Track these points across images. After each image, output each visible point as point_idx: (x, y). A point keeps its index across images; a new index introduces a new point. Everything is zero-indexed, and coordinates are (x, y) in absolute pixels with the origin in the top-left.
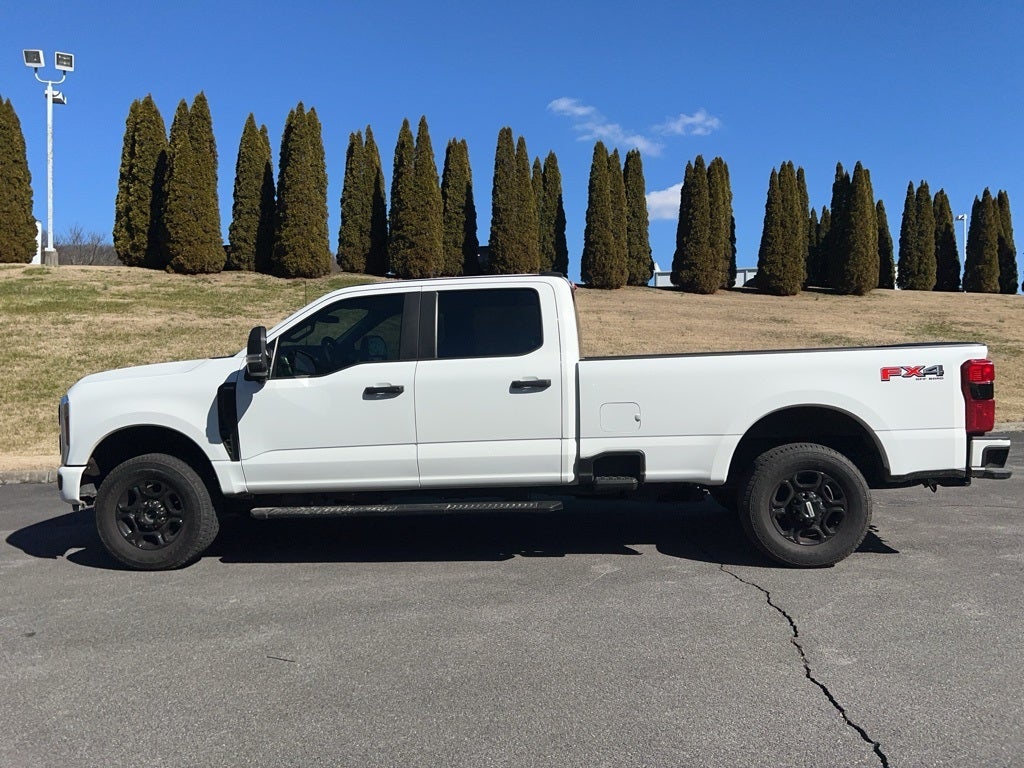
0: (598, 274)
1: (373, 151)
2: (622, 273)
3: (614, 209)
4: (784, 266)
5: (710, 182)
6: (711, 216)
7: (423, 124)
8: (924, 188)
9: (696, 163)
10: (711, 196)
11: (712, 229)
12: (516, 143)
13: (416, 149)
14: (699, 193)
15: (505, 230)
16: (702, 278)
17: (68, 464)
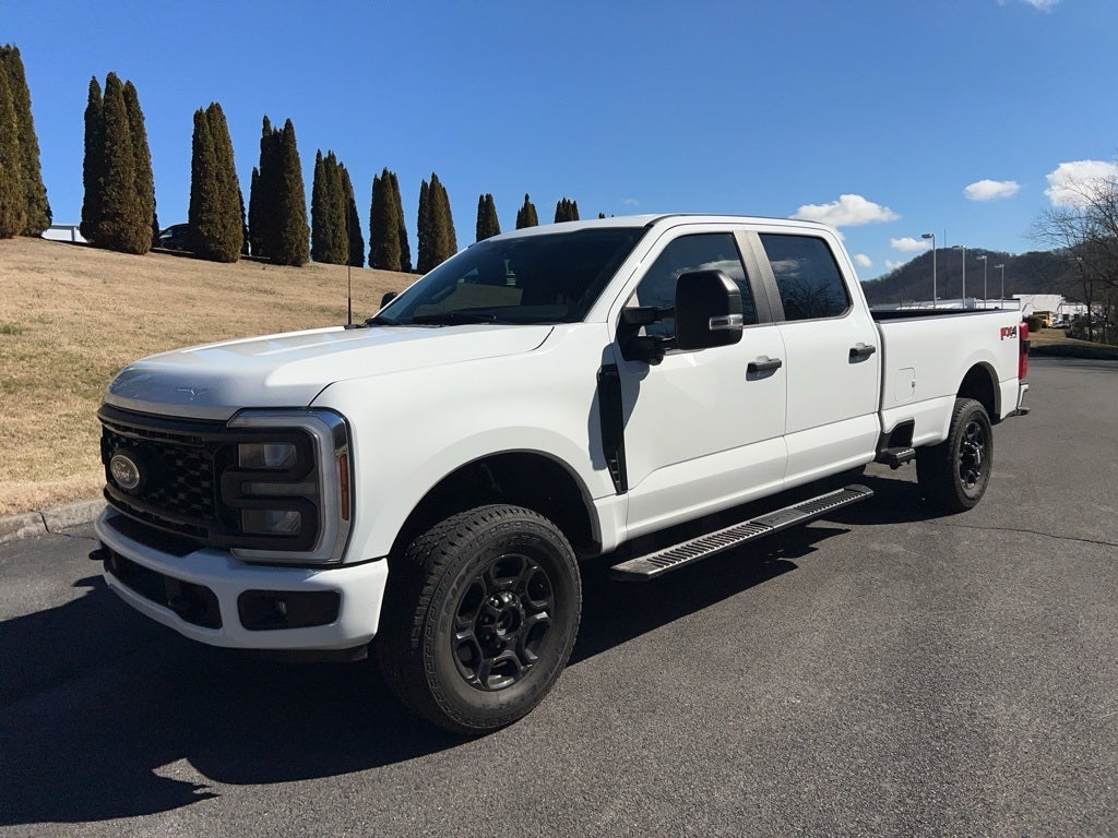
2: (19, 216)
4: (224, 227)
5: (129, 110)
6: (135, 154)
8: (331, 157)
9: (108, 82)
10: (132, 128)
11: (137, 170)
14: (117, 122)
16: (131, 233)
17: (349, 560)
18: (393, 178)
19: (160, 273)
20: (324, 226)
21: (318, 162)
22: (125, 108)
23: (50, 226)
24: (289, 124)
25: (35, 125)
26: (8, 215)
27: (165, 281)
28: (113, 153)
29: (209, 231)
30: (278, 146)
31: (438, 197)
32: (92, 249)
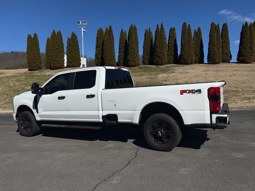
0: (212, 60)
1: (150, 33)
3: (217, 41)
7: (162, 25)
12: (187, 26)
13: (160, 32)
14: (246, 33)
15: (184, 50)
16: (247, 59)
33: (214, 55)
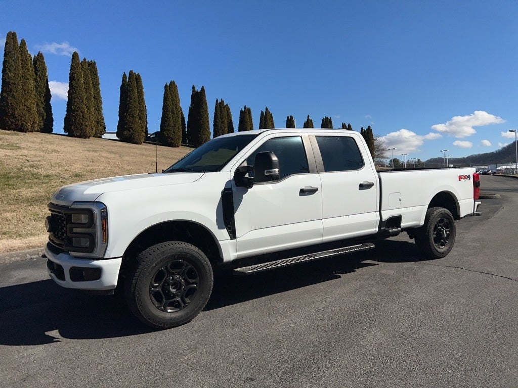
0: (78, 129)
2: (92, 129)
3: (86, 92)
4: (174, 132)
5: (137, 85)
6: (139, 103)
8: (222, 102)
9: (130, 74)
10: (138, 92)
11: (139, 109)
12: (19, 42)
14: (132, 90)
15: (13, 96)
16: (136, 136)
17: (105, 257)
18: (249, 110)
19: (144, 152)
20: (218, 131)
21: (216, 104)
22: (136, 85)
23: (105, 133)
24: (203, 89)
25: (101, 93)
26: (88, 129)
27: (145, 155)
28: (130, 103)
29: (168, 134)
30: (198, 98)
31: (268, 117)
32: (120, 142)
33: (83, 121)
